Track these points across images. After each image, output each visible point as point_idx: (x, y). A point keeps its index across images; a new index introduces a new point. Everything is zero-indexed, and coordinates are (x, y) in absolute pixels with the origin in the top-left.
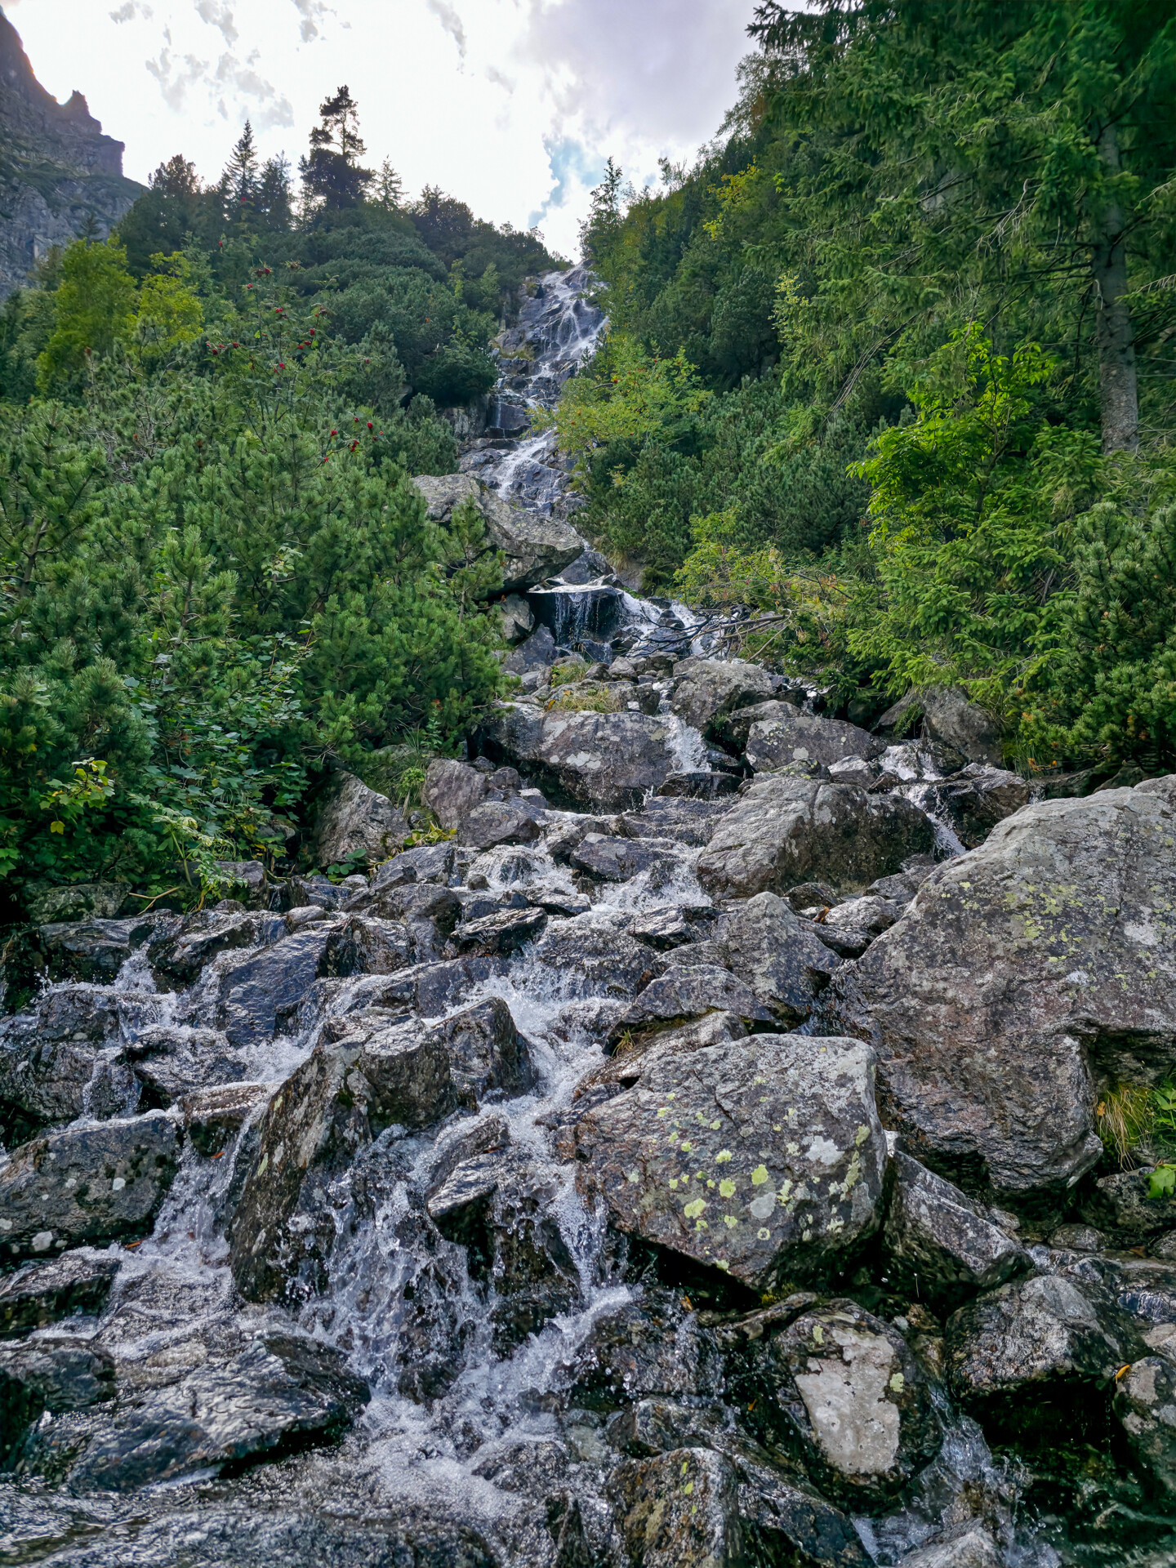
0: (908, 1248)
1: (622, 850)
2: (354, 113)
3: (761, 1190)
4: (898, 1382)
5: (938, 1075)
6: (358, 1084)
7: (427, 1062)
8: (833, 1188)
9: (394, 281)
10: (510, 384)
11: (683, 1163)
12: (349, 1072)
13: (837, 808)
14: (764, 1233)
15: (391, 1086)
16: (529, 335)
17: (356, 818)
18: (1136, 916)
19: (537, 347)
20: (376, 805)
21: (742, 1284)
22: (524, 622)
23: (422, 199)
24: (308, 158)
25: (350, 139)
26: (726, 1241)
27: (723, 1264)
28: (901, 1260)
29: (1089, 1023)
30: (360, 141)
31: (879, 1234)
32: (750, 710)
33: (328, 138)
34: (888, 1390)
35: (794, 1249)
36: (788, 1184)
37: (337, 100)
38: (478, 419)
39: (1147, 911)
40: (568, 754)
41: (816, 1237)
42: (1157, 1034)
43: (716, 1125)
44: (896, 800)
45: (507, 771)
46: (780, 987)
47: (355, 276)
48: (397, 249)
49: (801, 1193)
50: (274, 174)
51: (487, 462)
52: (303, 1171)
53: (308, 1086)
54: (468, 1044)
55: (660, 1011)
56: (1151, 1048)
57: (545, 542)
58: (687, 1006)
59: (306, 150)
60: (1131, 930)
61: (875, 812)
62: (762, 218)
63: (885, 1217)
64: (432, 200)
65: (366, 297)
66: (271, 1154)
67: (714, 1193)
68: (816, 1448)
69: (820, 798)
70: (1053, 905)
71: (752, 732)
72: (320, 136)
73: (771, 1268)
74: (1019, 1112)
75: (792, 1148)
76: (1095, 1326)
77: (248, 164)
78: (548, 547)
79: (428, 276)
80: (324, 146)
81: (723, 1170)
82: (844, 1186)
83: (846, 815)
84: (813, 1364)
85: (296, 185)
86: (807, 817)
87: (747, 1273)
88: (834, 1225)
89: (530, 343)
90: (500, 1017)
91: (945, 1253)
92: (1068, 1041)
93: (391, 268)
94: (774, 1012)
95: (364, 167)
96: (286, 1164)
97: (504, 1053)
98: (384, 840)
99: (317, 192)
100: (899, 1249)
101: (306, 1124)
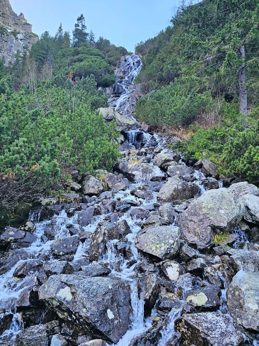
0: (182, 254)
1: (143, 193)
2: (84, 20)
3: (163, 246)
4: (179, 269)
5: (191, 232)
6: (106, 232)
7: (115, 229)
8: (172, 246)
9: (94, 59)
10: (118, 82)
11: (153, 243)
12: (105, 230)
13: (182, 186)
14: (163, 252)
15: (111, 232)
16: (123, 70)
17: (93, 184)
18: (221, 209)
19: (124, 73)
20: (97, 182)
21: (160, 258)
22: (123, 140)
23: (99, 39)
24: (74, 30)
25: (83, 26)
26: (158, 253)
27: (157, 255)
28: (182, 256)
29: (212, 225)
30: (86, 26)
31: (179, 253)
32: (168, 163)
33: (78, 26)
34: (177, 270)
35: (167, 254)
36: (166, 245)
37: (81, 17)
38: (112, 90)
39: (223, 208)
40: (133, 171)
41: (170, 252)
42: (222, 227)
43: (157, 238)
44: (194, 184)
45: (121, 175)
46: (168, 219)
47: (85, 58)
48: (94, 52)
49: (168, 247)
50: (67, 35)
51: (114, 100)
52: (100, 243)
53: (99, 232)
54: (121, 226)
55: (150, 222)
56: (222, 229)
57: (127, 123)
58: (154, 221)
59: (74, 28)
60: (220, 211)
61: (189, 186)
62: (175, 46)
63: (180, 251)
64: (101, 39)
65: (87, 64)
66: (94, 241)
67: (156, 247)
68: (168, 277)
69: (179, 184)
70: (209, 207)
71: (169, 168)
72: (77, 25)
73: (163, 256)
74: (202, 238)
75: (167, 241)
76: (205, 264)
77: (61, 32)
78: (128, 124)
79: (101, 58)
80: (78, 28)
81: (157, 244)
82: (174, 246)
83: (184, 187)
84: (168, 267)
85: (72, 37)
86: (177, 188)
87: (160, 257)
88: (172, 251)
89: (123, 72)
90: (125, 223)
91: (187, 255)
92: (209, 227)
93: (93, 56)
94: (167, 222)
95: (86, 32)
96: (96, 243)
97: (126, 228)
98: (98, 188)
99: (76, 38)
100: (181, 255)
101: (99, 237)
